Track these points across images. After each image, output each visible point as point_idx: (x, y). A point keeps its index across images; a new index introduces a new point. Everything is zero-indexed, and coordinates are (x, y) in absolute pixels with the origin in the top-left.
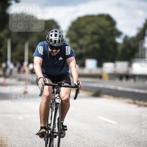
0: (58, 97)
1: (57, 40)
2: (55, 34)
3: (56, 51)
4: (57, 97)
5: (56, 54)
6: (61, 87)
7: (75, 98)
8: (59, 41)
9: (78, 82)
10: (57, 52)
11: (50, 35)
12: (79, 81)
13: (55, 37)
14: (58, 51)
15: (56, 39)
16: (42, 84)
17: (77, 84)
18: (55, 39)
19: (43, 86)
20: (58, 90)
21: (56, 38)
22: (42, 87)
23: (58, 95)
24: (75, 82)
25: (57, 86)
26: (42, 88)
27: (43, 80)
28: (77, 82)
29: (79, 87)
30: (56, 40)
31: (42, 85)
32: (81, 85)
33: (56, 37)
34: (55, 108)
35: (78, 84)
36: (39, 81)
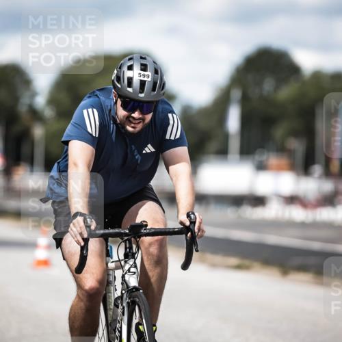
0: (133, 270)
1: (150, 79)
2: (142, 65)
3: (141, 116)
4: (129, 270)
5: (139, 127)
6: (140, 237)
7: (185, 266)
8: (155, 84)
9: (192, 216)
10: (143, 120)
11: (125, 68)
12: (193, 213)
13: (142, 73)
14: (149, 117)
15: (145, 79)
16: (81, 234)
17: (188, 223)
18: (142, 78)
19: (86, 241)
20: (131, 248)
21: (144, 76)
22: (83, 244)
23: (131, 262)
24: (183, 218)
25: (126, 235)
26: (82, 248)
27: (85, 221)
28: (188, 216)
29: (196, 230)
30: (145, 81)
31: (83, 239)
32: (200, 223)
33: (146, 73)
34: (128, 303)
35: (191, 223)
36: (71, 225)
